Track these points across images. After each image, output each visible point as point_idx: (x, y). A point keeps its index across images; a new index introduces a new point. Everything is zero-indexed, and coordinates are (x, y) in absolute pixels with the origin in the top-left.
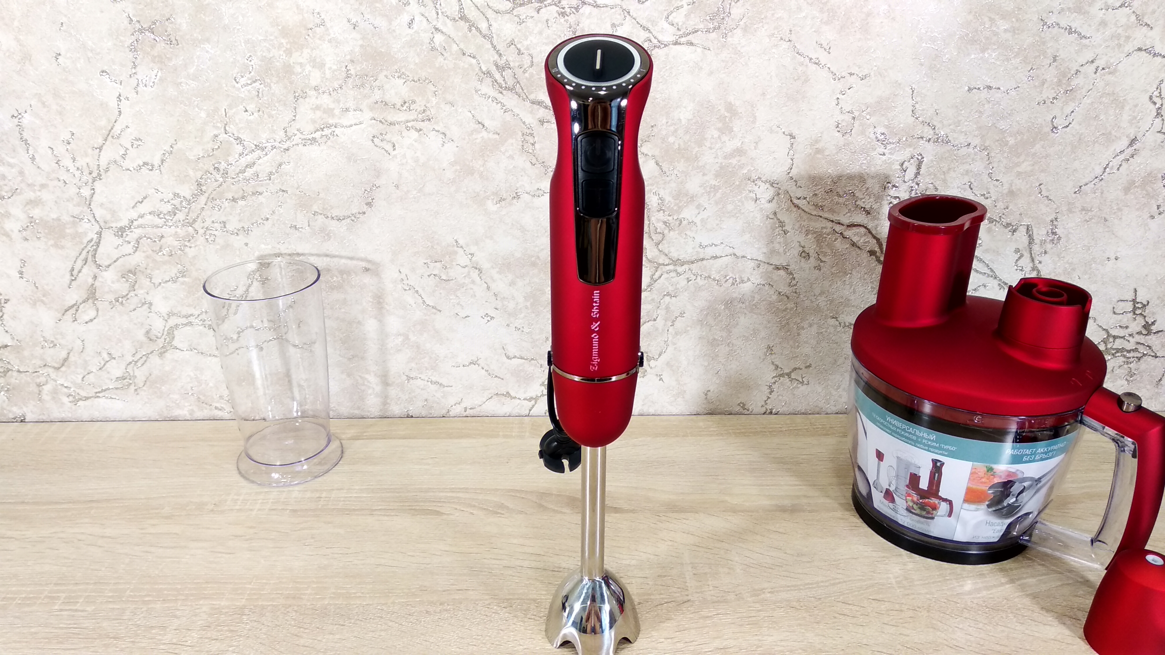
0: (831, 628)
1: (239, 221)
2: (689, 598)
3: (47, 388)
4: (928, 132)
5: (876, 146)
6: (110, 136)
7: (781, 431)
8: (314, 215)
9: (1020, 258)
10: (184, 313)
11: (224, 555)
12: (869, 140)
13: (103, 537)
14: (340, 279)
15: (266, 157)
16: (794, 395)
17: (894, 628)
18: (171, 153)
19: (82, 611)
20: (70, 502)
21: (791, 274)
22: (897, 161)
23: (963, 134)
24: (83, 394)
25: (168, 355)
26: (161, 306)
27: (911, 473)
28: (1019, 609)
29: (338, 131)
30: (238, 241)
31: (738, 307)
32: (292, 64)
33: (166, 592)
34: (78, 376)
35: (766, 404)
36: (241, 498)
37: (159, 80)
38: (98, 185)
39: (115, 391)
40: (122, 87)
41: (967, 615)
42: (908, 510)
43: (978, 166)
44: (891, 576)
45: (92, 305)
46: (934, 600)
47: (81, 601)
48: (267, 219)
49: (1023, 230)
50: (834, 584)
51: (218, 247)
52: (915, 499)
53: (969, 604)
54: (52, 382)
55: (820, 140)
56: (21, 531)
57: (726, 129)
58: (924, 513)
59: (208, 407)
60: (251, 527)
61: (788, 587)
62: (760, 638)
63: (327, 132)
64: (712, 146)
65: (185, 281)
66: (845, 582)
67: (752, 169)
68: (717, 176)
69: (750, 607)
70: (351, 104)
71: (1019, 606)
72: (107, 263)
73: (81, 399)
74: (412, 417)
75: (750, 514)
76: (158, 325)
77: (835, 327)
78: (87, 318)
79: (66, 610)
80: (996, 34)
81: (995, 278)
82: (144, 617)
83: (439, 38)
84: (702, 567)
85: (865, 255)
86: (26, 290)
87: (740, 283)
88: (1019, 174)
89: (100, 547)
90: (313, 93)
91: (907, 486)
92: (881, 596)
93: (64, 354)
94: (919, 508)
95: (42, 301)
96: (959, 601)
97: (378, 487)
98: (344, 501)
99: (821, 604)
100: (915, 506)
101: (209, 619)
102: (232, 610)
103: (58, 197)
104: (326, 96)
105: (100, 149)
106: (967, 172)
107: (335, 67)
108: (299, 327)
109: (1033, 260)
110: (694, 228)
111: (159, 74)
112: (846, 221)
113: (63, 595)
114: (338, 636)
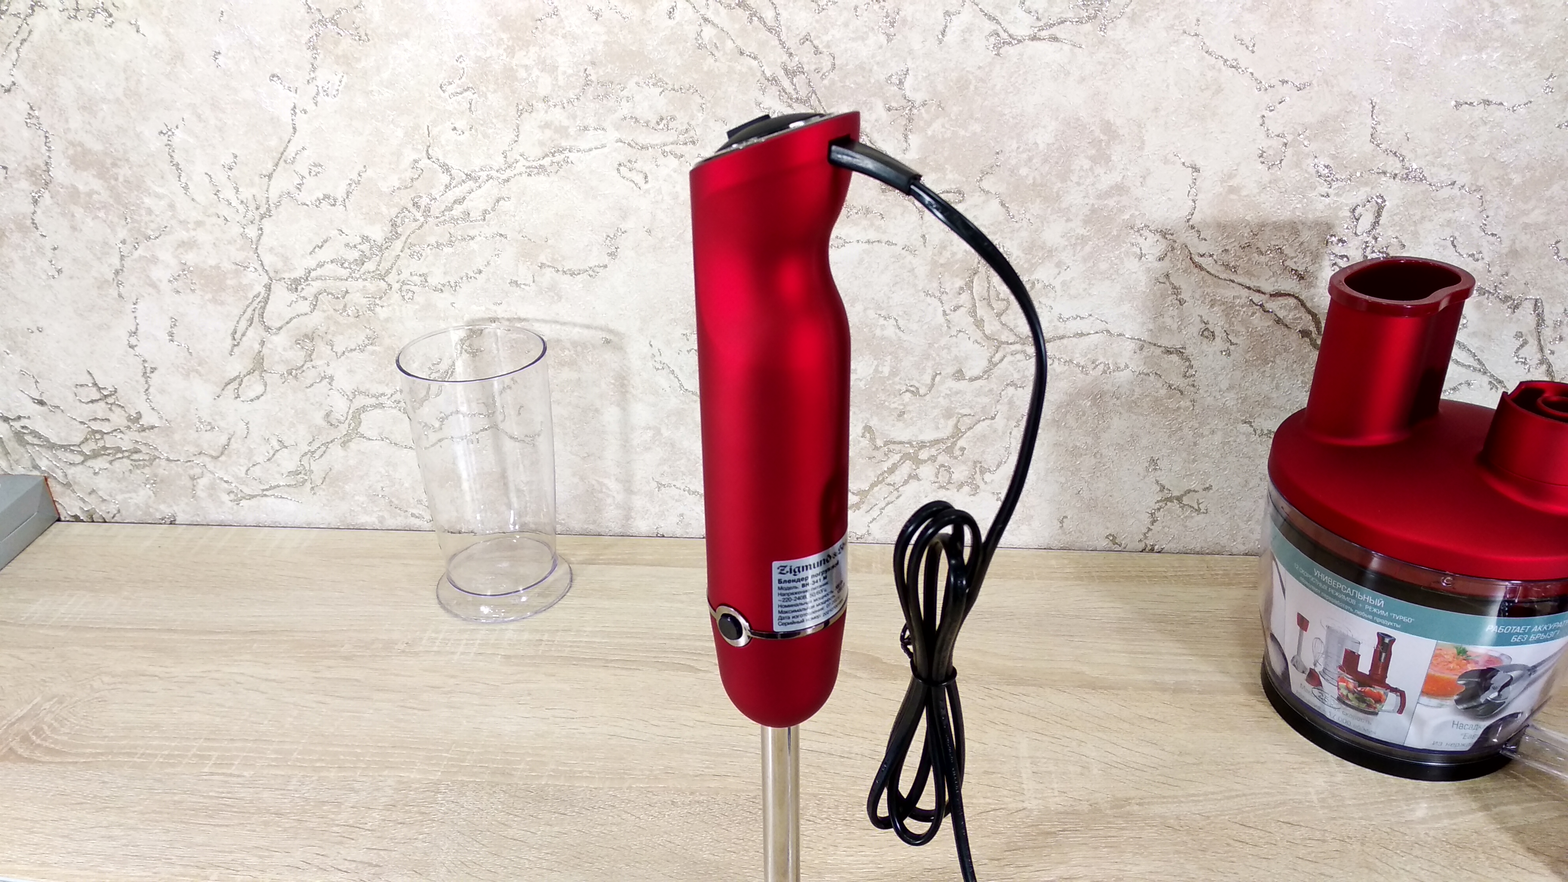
0: (1221, 860)
1: (445, 273)
2: (1025, 805)
3: (203, 482)
4: (1394, 165)
5: (1317, 184)
6: (282, 160)
7: (1166, 577)
8: (541, 267)
9: (1522, 346)
10: (373, 391)
11: (416, 711)
12: (1306, 175)
13: (266, 680)
14: (572, 352)
15: (480, 191)
16: (1186, 527)
17: (1313, 865)
18: (359, 184)
19: (238, 776)
20: (227, 632)
21: (1188, 360)
22: (1347, 205)
23: (1446, 169)
24: (247, 491)
25: (352, 445)
26: (344, 382)
27: (1346, 650)
28: (1493, 848)
29: (573, 156)
30: (442, 300)
31: (1111, 403)
32: (515, 67)
33: (342, 757)
34: (241, 468)
35: (1146, 538)
36: (441, 636)
37: (345, 87)
38: (267, 224)
39: (287, 489)
40: (297, 96)
41: (1419, 853)
42: (1340, 699)
43: (1466, 215)
44: (1310, 789)
45: (258, 378)
46: (1371, 828)
47: (236, 763)
48: (480, 272)
49: (1528, 306)
50: (1228, 798)
51: (417, 307)
52: (1351, 686)
53: (1422, 836)
54: (209, 475)
55: (1235, 175)
56: (166, 667)
57: (1102, 158)
58: (1363, 706)
59: (402, 513)
60: (453, 677)
61: (1164, 797)
62: (1122, 866)
63: (559, 157)
64: (1081, 181)
65: (374, 351)
66: (1244, 795)
67: (1137, 213)
68: (1086, 222)
69: (1109, 823)
70: (591, 121)
71: (1496, 843)
72: (279, 325)
73: (244, 498)
74: (663, 536)
75: (1116, 692)
76: (340, 406)
77: (1248, 435)
78: (252, 395)
79: (218, 774)
80: (1500, 26)
81: (1485, 373)
82: (314, 789)
83: (708, 32)
84: (1045, 763)
85: (1294, 338)
86: (177, 357)
87: (1114, 371)
88: (1526, 227)
89: (263, 693)
90: (540, 105)
91: (1340, 667)
92: (1295, 818)
93: (223, 440)
94: (1356, 698)
95: (197, 371)
96: (1408, 832)
97: (615, 630)
98: (571, 646)
99: (1209, 824)
100: (1350, 696)
101: (395, 796)
102: (424, 786)
103: (217, 239)
104: (558, 109)
105: (270, 177)
106: (1449, 222)
107: (570, 71)
108: (519, 414)
109: (1541, 350)
110: (1052, 294)
111: (345, 80)
112: (1269, 288)
113: (215, 754)
114: (556, 829)
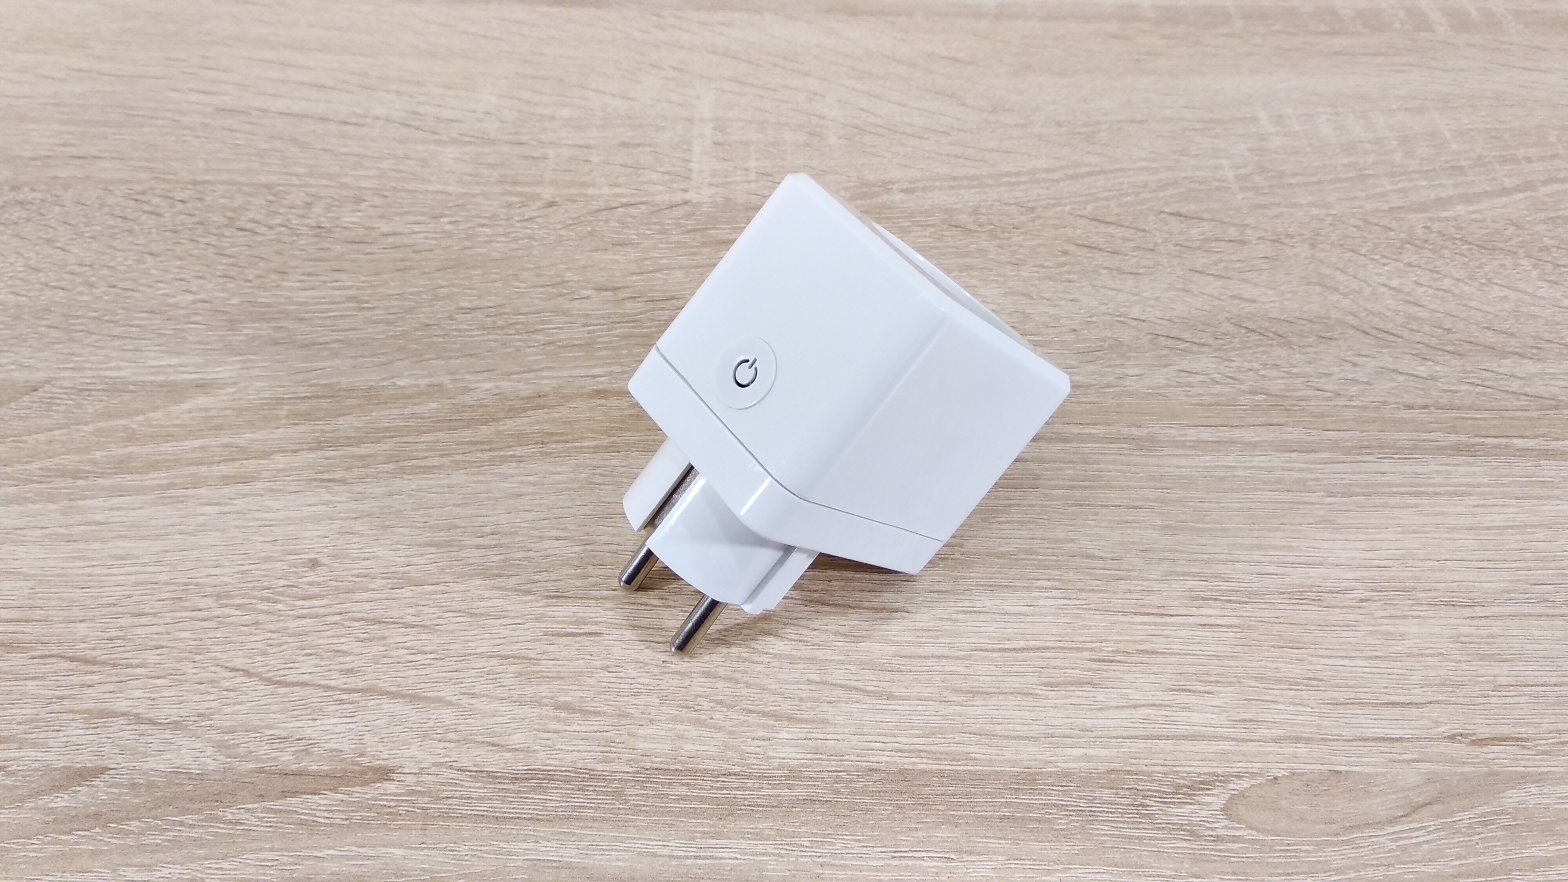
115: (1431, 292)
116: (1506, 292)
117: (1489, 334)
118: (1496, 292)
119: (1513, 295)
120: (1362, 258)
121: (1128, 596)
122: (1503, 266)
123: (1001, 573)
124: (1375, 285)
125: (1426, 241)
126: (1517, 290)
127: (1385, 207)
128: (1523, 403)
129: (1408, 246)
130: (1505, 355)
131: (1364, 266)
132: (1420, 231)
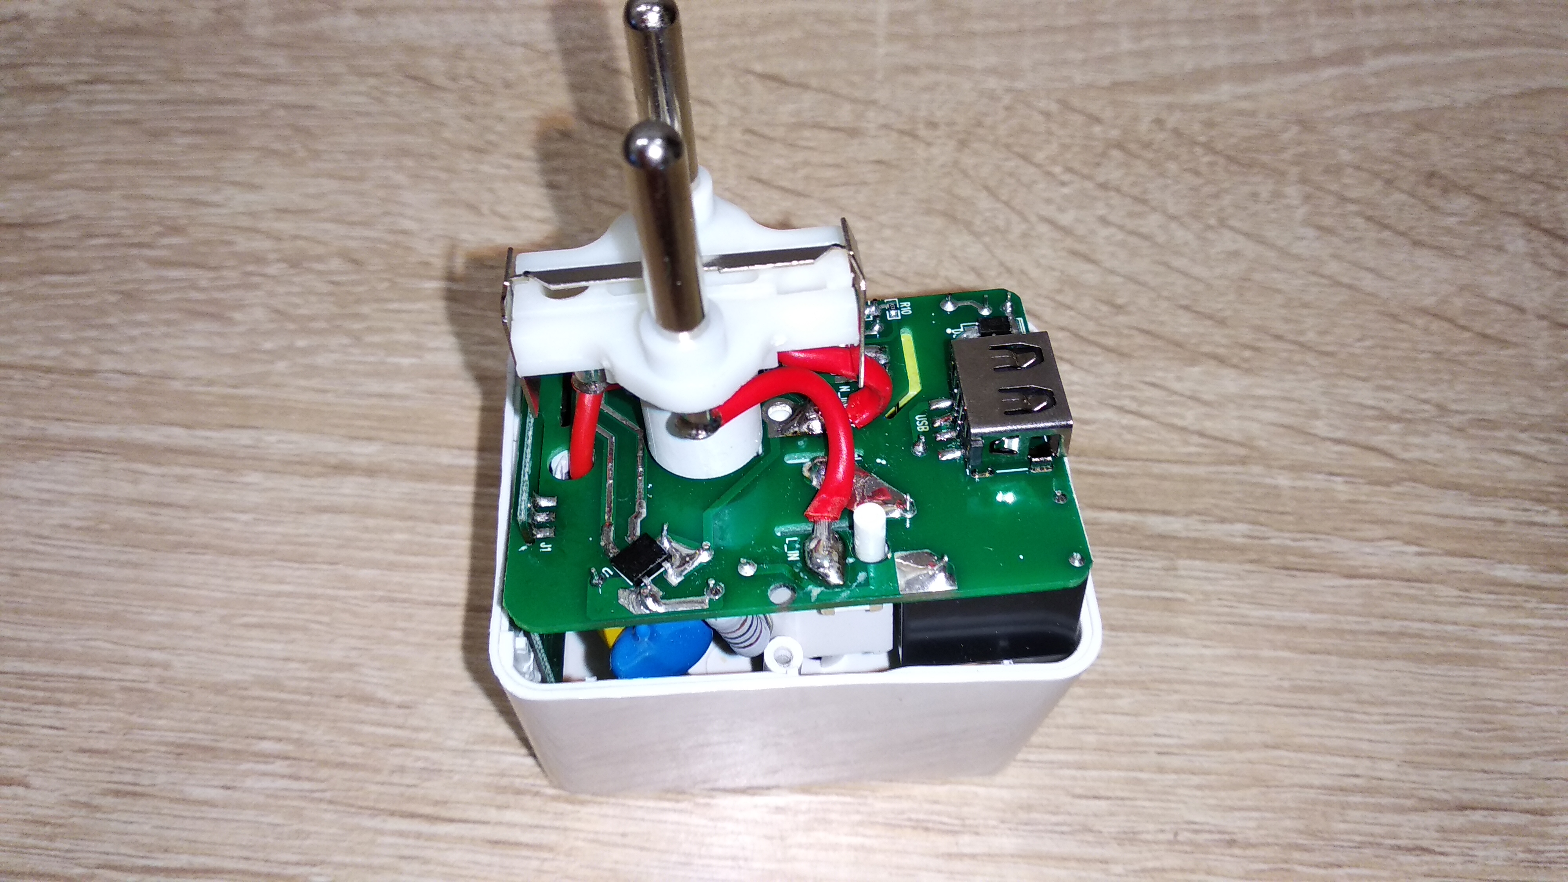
115: (1120, 236)
116: (1242, 243)
117: (1185, 318)
118: (1227, 241)
119: (1250, 249)
120: (1032, 170)
121: (396, 778)
122: (1255, 196)
123: (207, 721)
124: (1033, 219)
125: (1147, 145)
126: (1260, 240)
127: (1105, 80)
128: (1193, 449)
129: (1115, 153)
130: (1195, 357)
131: (1029, 186)
132: (1143, 127)
